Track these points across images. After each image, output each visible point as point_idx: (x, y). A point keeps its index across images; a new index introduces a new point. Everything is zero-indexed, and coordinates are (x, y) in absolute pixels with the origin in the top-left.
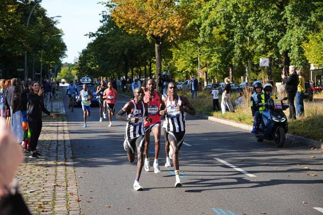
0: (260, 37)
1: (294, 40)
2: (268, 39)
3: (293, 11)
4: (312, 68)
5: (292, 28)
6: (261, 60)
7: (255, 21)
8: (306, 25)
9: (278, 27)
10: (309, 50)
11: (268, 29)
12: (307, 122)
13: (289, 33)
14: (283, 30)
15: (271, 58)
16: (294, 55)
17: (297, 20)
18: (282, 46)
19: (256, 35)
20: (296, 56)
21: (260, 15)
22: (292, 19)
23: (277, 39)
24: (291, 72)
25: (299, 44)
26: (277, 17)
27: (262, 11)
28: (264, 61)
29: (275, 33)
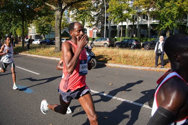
0: (5, 29)
1: (13, 29)
2: (7, 29)
3: (13, 23)
4: (18, 36)
5: (13, 27)
6: (6, 35)
7: (4, 25)
8: (16, 26)
9: (10, 26)
10: (18, 32)
11: (7, 27)
12: (16, 48)
13: (12, 28)
14: (11, 27)
15: (8, 34)
16: (13, 33)
17: (14, 25)
18: (11, 31)
19: (4, 28)
20: (14, 33)
21: (5, 24)
22: (13, 25)
23: (9, 29)
24: (12, 37)
25: (15, 31)
26: (9, 24)
27: (6, 22)
28: (7, 35)
29: (9, 28)
